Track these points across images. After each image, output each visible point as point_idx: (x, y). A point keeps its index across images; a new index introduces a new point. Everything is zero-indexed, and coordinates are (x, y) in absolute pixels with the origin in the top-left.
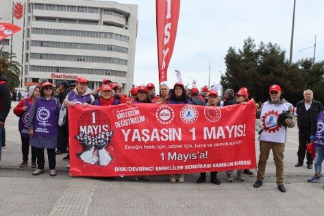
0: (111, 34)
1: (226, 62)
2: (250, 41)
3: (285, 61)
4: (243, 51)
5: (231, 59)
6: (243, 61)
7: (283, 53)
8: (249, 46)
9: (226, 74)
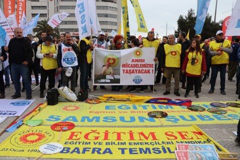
0: (107, 7)
1: (178, 24)
2: (191, 11)
3: (211, 22)
4: (187, 17)
5: (181, 22)
6: (187, 23)
7: (211, 17)
8: (191, 14)
9: (178, 30)
